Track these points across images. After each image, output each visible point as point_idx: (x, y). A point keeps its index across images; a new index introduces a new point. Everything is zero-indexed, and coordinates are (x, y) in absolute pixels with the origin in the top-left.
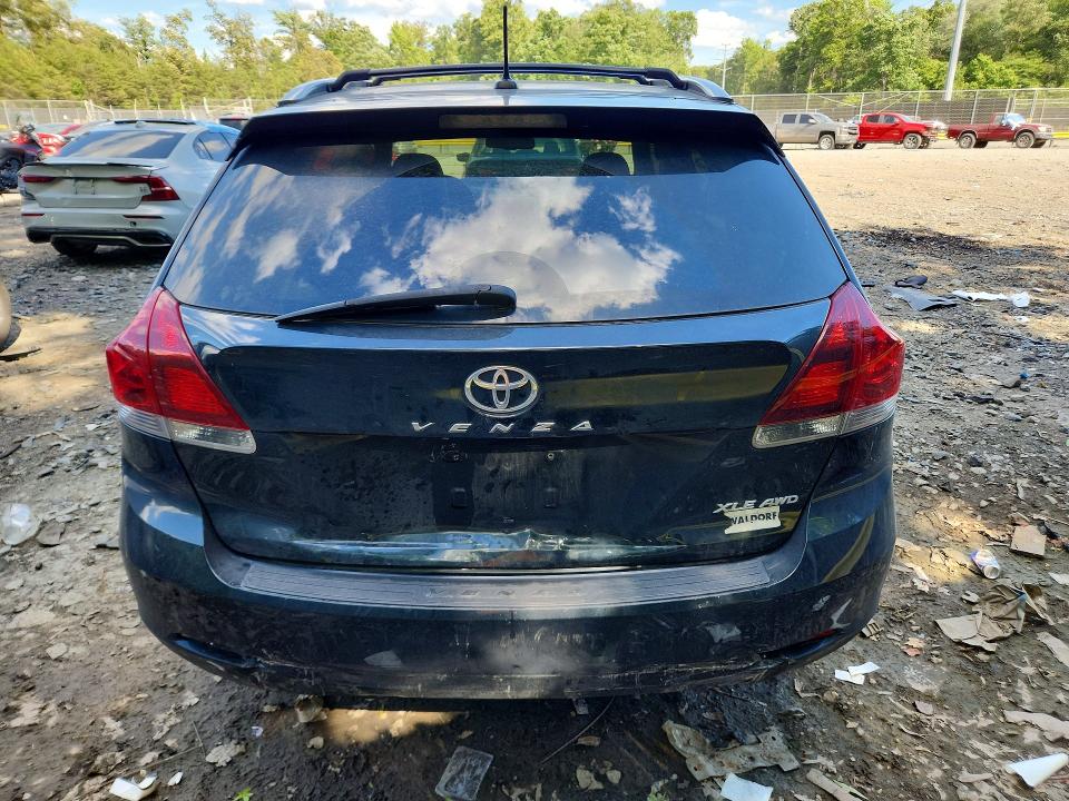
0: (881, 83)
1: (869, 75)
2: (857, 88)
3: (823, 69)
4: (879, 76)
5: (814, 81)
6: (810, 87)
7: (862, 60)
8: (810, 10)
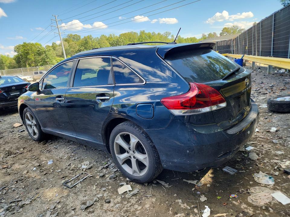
0: (47, 64)
1: (44, 62)
2: (42, 65)
3: (30, 61)
4: (46, 62)
5: (28, 64)
6: (27, 66)
7: (39, 59)
8: (19, 47)
